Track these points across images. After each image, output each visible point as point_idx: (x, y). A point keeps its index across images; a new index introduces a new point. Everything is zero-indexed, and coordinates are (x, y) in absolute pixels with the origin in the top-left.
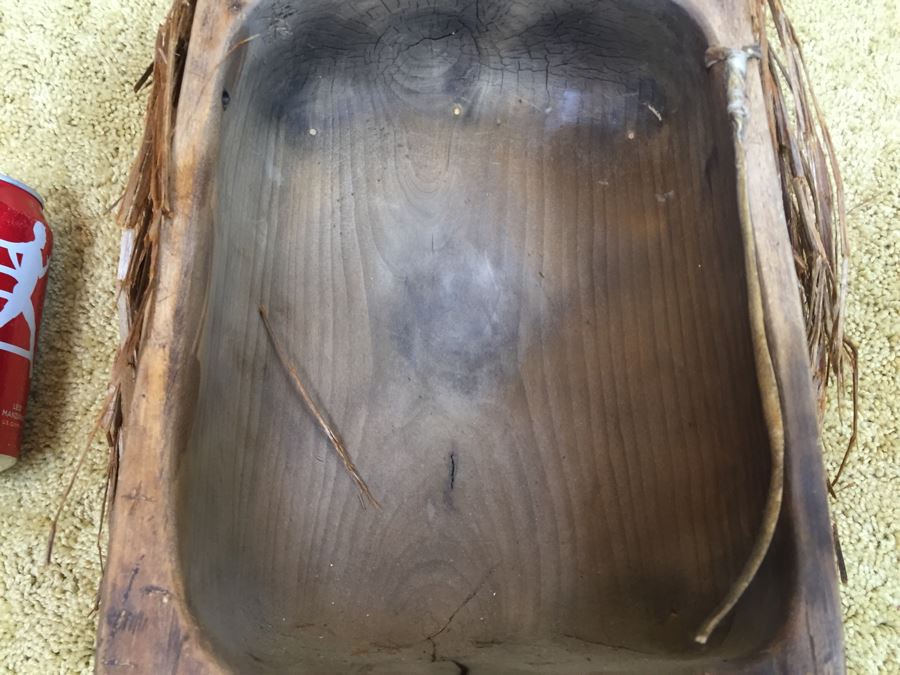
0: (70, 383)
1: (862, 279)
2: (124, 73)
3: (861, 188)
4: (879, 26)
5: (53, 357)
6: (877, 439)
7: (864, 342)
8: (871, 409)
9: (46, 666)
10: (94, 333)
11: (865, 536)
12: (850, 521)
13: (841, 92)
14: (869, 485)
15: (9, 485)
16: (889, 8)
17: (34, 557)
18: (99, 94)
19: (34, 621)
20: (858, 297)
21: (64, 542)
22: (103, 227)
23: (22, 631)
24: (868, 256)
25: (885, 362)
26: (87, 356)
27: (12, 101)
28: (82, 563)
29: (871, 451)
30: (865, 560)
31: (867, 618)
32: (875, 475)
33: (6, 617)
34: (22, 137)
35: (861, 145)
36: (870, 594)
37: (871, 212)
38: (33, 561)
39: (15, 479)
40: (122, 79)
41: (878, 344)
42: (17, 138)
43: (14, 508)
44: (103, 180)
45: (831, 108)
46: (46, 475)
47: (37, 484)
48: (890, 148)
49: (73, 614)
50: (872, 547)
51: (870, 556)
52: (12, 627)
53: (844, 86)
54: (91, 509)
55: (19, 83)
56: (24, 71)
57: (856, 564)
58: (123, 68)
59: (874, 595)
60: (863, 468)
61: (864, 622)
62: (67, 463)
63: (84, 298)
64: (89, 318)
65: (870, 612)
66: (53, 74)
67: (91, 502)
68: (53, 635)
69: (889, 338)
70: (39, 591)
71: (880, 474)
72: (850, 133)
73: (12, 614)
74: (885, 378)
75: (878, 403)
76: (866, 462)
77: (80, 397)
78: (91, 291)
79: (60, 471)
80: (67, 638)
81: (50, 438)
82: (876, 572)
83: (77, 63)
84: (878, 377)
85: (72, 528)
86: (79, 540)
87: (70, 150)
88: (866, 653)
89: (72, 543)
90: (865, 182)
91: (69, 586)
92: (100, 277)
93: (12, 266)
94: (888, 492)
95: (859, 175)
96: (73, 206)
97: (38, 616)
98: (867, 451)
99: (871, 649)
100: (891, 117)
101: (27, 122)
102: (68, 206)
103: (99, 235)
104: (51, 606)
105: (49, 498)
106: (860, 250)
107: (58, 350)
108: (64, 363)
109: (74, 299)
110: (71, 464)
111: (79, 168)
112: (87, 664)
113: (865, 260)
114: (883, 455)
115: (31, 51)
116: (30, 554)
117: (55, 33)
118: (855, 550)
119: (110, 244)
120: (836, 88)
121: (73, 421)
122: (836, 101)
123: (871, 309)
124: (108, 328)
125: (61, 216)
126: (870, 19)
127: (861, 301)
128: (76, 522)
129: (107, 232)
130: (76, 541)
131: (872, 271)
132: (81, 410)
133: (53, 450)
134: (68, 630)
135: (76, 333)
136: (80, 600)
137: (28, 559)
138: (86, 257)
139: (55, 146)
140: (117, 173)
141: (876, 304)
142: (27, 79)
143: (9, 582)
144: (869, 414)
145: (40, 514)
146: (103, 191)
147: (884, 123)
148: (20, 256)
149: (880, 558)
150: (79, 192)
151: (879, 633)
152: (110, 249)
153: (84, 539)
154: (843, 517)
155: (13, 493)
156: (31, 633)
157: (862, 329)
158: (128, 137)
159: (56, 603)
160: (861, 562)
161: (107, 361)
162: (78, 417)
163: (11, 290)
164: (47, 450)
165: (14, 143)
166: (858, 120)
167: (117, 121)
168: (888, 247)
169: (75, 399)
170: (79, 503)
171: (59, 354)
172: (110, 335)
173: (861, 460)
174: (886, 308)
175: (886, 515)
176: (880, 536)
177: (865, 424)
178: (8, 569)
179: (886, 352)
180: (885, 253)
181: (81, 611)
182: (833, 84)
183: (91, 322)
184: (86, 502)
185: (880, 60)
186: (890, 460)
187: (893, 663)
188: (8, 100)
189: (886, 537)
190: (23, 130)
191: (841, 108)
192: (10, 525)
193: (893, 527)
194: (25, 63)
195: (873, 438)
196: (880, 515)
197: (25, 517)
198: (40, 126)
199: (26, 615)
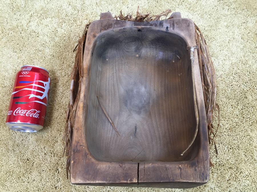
0: (53, 112)
1: (225, 92)
2: (65, 46)
3: (226, 73)
4: (231, 37)
5: (50, 106)
6: (229, 127)
7: (226, 106)
8: (227, 121)
9: (47, 172)
10: (59, 101)
11: (226, 148)
12: (222, 145)
13: (222, 51)
14: (227, 137)
15: (40, 133)
16: (233, 33)
17: (45, 149)
18: (60, 50)
19: (45, 162)
20: (225, 96)
21: (52, 146)
22: (61, 79)
23: (42, 165)
24: (227, 87)
25: (231, 111)
26: (57, 106)
27: (41, 51)
28: (56, 150)
29: (227, 130)
30: (226, 154)
31: (226, 166)
32: (228, 135)
33: (39, 161)
34: (43, 59)
35: (226, 63)
36: (227, 161)
37: (228, 78)
38: (45, 150)
39: (42, 132)
40: (65, 47)
41: (229, 107)
42: (42, 59)
43: (41, 138)
44: (61, 69)
45: (219, 55)
46: (48, 131)
47: (46, 133)
48: (233, 64)
49: (54, 161)
50: (227, 151)
51: (227, 153)
52: (40, 164)
53: (223, 50)
54: (58, 139)
55: (42, 47)
56: (43, 45)
57: (224, 154)
58: (65, 45)
59: (228, 161)
60: (225, 133)
62: (53, 129)
63: (57, 94)
64: (57, 98)
65: (227, 165)
66: (50, 46)
67: (58, 137)
68: (49, 165)
69: (232, 106)
70: (46, 156)
71: (229, 135)
72: (224, 60)
74: (231, 114)
75: (229, 120)
76: (226, 132)
77: (56, 115)
78: (58, 92)
79: (51, 131)
80: (52, 166)
81: (49, 124)
82: (228, 156)
83: (55, 43)
84: (229, 114)
85: (53, 143)
86: (55, 145)
87: (54, 62)
88: (226, 174)
89: (53, 146)
90: (227, 71)
91: (53, 155)
92: (60, 89)
93: (44, 87)
94: (231, 139)
95: (225, 70)
96: (54, 74)
97: (46, 161)
98: (226, 130)
99: (227, 173)
100: (233, 57)
101: (44, 56)
102: (53, 74)
103: (60, 80)
104: (49, 159)
105: (49, 136)
106: (225, 86)
107: (51, 105)
108: (52, 108)
109: (54, 94)
111: (55, 66)
112: (56, 172)
113: (226, 88)
114: (230, 131)
115: (45, 41)
116: (44, 148)
117: (50, 37)
118: (224, 151)
119: (62, 82)
120: (221, 51)
121: (54, 120)
122: (221, 54)
123: (228, 99)
124: (62, 100)
125: (51, 76)
126: (229, 35)
127: (225, 97)
128: (54, 141)
129: (61, 80)
130: (54, 145)
131: (228, 91)
132: (56, 118)
133: (50, 126)
134: (53, 165)
135: (55, 101)
136: (55, 158)
137: (44, 149)
138: (57, 85)
139: (50, 61)
140: (64, 67)
141: (229, 98)
142: (44, 47)
143: (40, 154)
144: (227, 122)
145: (47, 140)
146: (61, 71)
147: (231, 58)
148: (46, 85)
149: (229, 153)
150: (56, 71)
151: (229, 169)
152: (62, 83)
153: (56, 145)
154: (221, 144)
155: (41, 135)
156: (45, 165)
157: (225, 103)
158: (66, 59)
159: (50, 159)
160: (225, 154)
161: (61, 107)
162: (55, 119)
163: (44, 92)
164: (48, 126)
165: (41, 61)
166: (225, 58)
167: (63, 56)
168: (232, 85)
169: (54, 115)
170: (55, 137)
171: (51, 106)
172: (62, 102)
173: (225, 132)
174: (231, 99)
175: (230, 144)
177: (226, 124)
178: (40, 152)
179: (231, 108)
180: (231, 87)
181: (55, 161)
182: (220, 50)
183: (58, 99)
184: (57, 137)
185: (231, 45)
186: (232, 132)
187: (232, 176)
188: (40, 51)
189: (230, 149)
190: (43, 58)
191: (222, 55)
192: (40, 142)
193: (232, 146)
194: (44, 43)
195: (228, 127)
196: (229, 144)
197: (43, 140)
198: (47, 57)
199: (43, 161)
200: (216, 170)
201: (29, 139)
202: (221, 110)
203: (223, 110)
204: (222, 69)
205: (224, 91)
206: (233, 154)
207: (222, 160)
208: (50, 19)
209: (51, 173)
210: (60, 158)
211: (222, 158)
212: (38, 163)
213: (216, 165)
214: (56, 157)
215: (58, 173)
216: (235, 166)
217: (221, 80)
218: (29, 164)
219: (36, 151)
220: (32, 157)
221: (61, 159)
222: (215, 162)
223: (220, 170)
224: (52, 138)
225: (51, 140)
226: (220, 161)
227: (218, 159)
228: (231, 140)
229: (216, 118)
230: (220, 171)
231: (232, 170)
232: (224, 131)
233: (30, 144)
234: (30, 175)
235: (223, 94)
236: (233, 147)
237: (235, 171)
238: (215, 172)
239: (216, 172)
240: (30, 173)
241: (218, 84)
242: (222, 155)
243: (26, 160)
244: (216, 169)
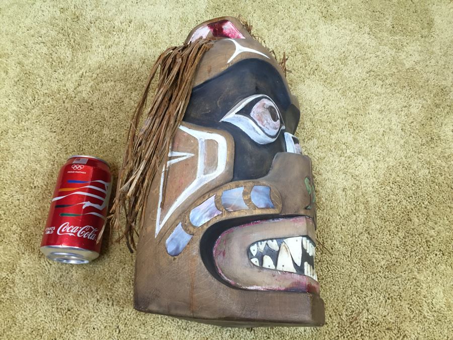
1: (380, 211)
3: (380, 180)
4: (386, 127)
7: (381, 232)
8: (383, 255)
9: (101, 331)
11: (381, 298)
12: (377, 292)
13: (373, 148)
14: (383, 280)
16: (390, 121)
17: (98, 292)
21: (109, 287)
23: (93, 318)
25: (388, 239)
28: (116, 294)
29: (383, 269)
30: (382, 306)
32: (385, 277)
33: (87, 313)
34: (99, 146)
35: (380, 166)
37: (383, 188)
41: (385, 233)
43: (93, 274)
45: (370, 153)
46: (104, 263)
47: (101, 266)
48: (389, 168)
49: (112, 313)
50: (384, 302)
51: (383, 305)
52: (90, 317)
54: (119, 276)
55: (99, 127)
56: (100, 123)
59: (385, 318)
61: (381, 327)
62: (111, 259)
65: (383, 324)
66: (110, 124)
68: (105, 320)
69: (389, 231)
70: (100, 304)
71: (386, 277)
72: (376, 162)
73: (90, 312)
75: (385, 253)
79: (109, 262)
80: (109, 321)
81: (106, 250)
82: (385, 310)
83: (119, 122)
84: (386, 244)
85: (112, 282)
87: (116, 151)
90: (381, 178)
91: (110, 303)
95: (379, 176)
96: (116, 170)
97: (99, 313)
99: (384, 337)
100: (390, 157)
101: (101, 141)
105: (105, 271)
106: (379, 201)
110: (113, 260)
112: (116, 331)
113: (381, 204)
114: (387, 270)
115: (103, 116)
116: (97, 291)
117: (112, 111)
118: (378, 302)
123: (383, 221)
126: (383, 124)
127: (380, 218)
128: (114, 280)
130: (113, 287)
131: (384, 208)
133: (107, 255)
134: (110, 318)
136: (115, 308)
141: (385, 219)
143: (89, 301)
144: (383, 256)
145: (102, 277)
147: (387, 159)
149: (386, 306)
150: (119, 166)
151: (386, 331)
153: (116, 286)
154: (374, 291)
155: (92, 269)
156: (97, 319)
157: (380, 227)
159: (106, 309)
160: (380, 307)
165: (96, 148)
166: (379, 158)
168: (389, 200)
170: (115, 273)
173: (380, 272)
174: (388, 221)
176: (386, 298)
177: (381, 260)
178: (89, 296)
179: (388, 235)
180: (388, 203)
181: (115, 312)
182: (371, 145)
184: (118, 273)
185: (386, 138)
186: (390, 272)
188: (94, 132)
189: (388, 299)
190: (100, 143)
191: (373, 153)
192: (91, 280)
193: (391, 295)
194: (101, 120)
195: (384, 265)
196: (386, 291)
197: (96, 277)
198: (105, 142)
199: (95, 313)
200: (368, 331)
201: (72, 276)
202: (374, 238)
203: (376, 237)
204: (374, 174)
205: (377, 209)
206: (393, 307)
207: (376, 316)
208: (113, 83)
209: (107, 333)
210: (123, 307)
211: (377, 313)
212: (86, 315)
213: (367, 323)
214: (117, 305)
215: (120, 331)
216: (396, 326)
217: (373, 192)
218: (70, 316)
219: (83, 295)
220: (75, 305)
221: (125, 310)
222: (366, 318)
223: (373, 331)
224: (111, 275)
225: (109, 278)
226: (374, 318)
227: (370, 314)
228: (390, 285)
229: (366, 249)
230: (374, 334)
231: (392, 333)
232: (378, 270)
233: (73, 284)
234: (72, 336)
235: (376, 212)
236: (392, 295)
237: (396, 335)
238: (366, 335)
239: (368, 335)
240: (71, 333)
241: (368, 198)
242: (376, 308)
243: (67, 310)
244: (367, 330)
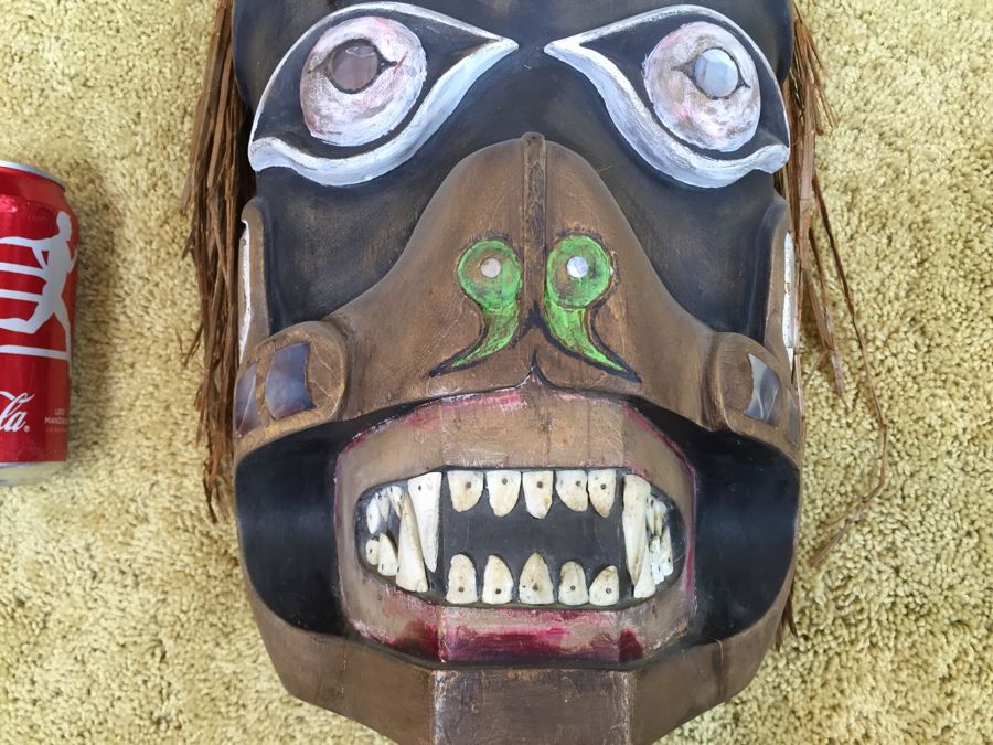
0: (111, 378)
1: (968, 252)
2: (140, 23)
3: (978, 143)
5: (92, 350)
6: (969, 431)
7: (965, 324)
8: (965, 398)
9: (113, 657)
10: (132, 323)
11: (948, 533)
13: (966, 23)
14: (955, 479)
15: (60, 482)
17: (93, 553)
18: (114, 49)
19: (98, 615)
20: (962, 273)
21: (120, 538)
22: (131, 206)
23: (87, 624)
24: (979, 224)
25: (986, 346)
26: (126, 348)
27: (21, 59)
28: (141, 559)
29: (961, 444)
30: (944, 557)
31: (940, 617)
32: (963, 469)
33: (71, 611)
34: (36, 102)
35: (984, 89)
36: (946, 593)
38: (92, 557)
39: (67, 477)
40: (139, 30)
41: (981, 326)
42: (30, 104)
43: (68, 506)
44: (127, 152)
45: (951, 44)
46: (96, 471)
47: (89, 482)
49: (136, 608)
50: (953, 544)
51: (949, 554)
52: (77, 621)
53: (970, 15)
54: (146, 506)
55: (26, 38)
56: (30, 23)
57: (933, 562)
58: (138, 17)
59: (950, 594)
60: (951, 462)
61: (937, 621)
62: (116, 460)
63: (118, 285)
64: (125, 306)
65: (943, 611)
66: (62, 25)
67: (144, 499)
68: (119, 628)
70: (101, 586)
71: (969, 469)
72: (971, 75)
73: (75, 608)
74: (984, 364)
75: (973, 392)
76: (955, 456)
77: (123, 391)
78: (125, 277)
79: (110, 468)
80: (131, 631)
81: (98, 434)
82: (954, 570)
83: (86, 11)
84: (977, 364)
85: (127, 525)
86: (136, 536)
87: (88, 117)
88: (936, 651)
89: (128, 539)
90: (984, 135)
91: (129, 581)
92: (133, 262)
93: (37, 265)
94: (975, 488)
95: (978, 126)
96: (97, 182)
97: (101, 610)
98: (956, 444)
99: (942, 648)
101: (39, 85)
102: (92, 181)
103: (128, 214)
104: (113, 599)
105: (102, 495)
106: (968, 217)
107: (97, 342)
108: (104, 356)
109: (108, 286)
110: (121, 461)
111: (99, 138)
112: (153, 655)
113: (974, 229)
114: (973, 449)
116: (88, 550)
118: (935, 547)
119: (141, 225)
120: (959, 18)
121: (119, 416)
122: (958, 36)
123: (976, 286)
124: (146, 317)
125: (85, 194)
127: (965, 277)
128: (130, 518)
129: (136, 211)
130: (132, 538)
131: (981, 242)
132: (126, 406)
133: (102, 447)
134: (133, 624)
135: (113, 324)
136: (142, 595)
137: (86, 555)
138: (116, 240)
139: (71, 114)
140: (141, 143)
141: (982, 280)
142: (34, 33)
143: (70, 577)
144: (962, 404)
145: (94, 511)
146: (127, 163)
148: (45, 254)
149: (959, 556)
150: (103, 166)
151: (951, 631)
152: (140, 230)
153: (141, 536)
155: (66, 491)
156: (97, 627)
157: (963, 310)
158: (150, 99)
159: (119, 598)
160: (938, 558)
161: (148, 354)
162: (123, 413)
163: (39, 292)
164: (95, 447)
165: (27, 110)
166: (982, 59)
167: (136, 80)
169: (119, 394)
170: (133, 500)
171: (99, 347)
172: (148, 325)
175: (971, 511)
176: (962, 532)
177: (958, 415)
178: (68, 566)
181: (143, 606)
182: (956, 13)
183: (128, 312)
184: (139, 499)
186: (981, 454)
187: (964, 661)
188: (17, 58)
189: (969, 534)
190: (36, 95)
191: (963, 44)
192: (66, 522)
193: (978, 524)
194: (30, 13)
195: (965, 430)
196: (965, 512)
197: (79, 514)
198: (53, 89)
199: (90, 609)
200: (893, 634)
201: (15, 511)
202: (938, 345)
203: (946, 341)
204: (962, 123)
205: (960, 246)
206: (980, 557)
207: (922, 588)
209: (129, 662)
210: (165, 592)
211: (926, 581)
212: (65, 616)
213: (891, 609)
214: (146, 588)
215: (163, 656)
216: (983, 614)
217: (950, 188)
218: (26, 621)
219: (51, 562)
220: (35, 591)
221: (170, 600)
222: (889, 596)
223: (910, 634)
224: (119, 506)
225: (115, 514)
226: (916, 593)
227: (905, 581)
228: (977, 493)
229: (910, 385)
230: (910, 640)
231: (968, 637)
232: (943, 448)
233: (19, 534)
234: (38, 670)
235: (953, 257)
236: (984, 525)
237: (980, 640)
238: (887, 645)
239: (891, 644)
240: (34, 662)
241: (931, 210)
242: (926, 564)
243: (13, 605)
244: (890, 630)
